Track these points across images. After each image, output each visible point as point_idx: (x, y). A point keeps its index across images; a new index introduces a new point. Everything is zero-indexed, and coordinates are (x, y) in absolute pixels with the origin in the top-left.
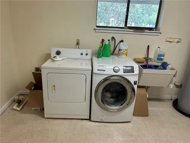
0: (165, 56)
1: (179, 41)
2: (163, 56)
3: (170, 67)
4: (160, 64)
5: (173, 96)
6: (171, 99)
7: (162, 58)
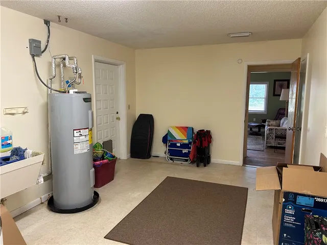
0: (13, 138)
1: (26, 111)
2: (11, 138)
3: (31, 153)
4: (8, 154)
5: (43, 197)
6: (42, 203)
7: (9, 142)
